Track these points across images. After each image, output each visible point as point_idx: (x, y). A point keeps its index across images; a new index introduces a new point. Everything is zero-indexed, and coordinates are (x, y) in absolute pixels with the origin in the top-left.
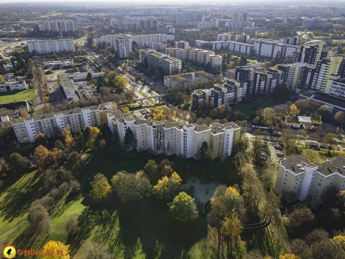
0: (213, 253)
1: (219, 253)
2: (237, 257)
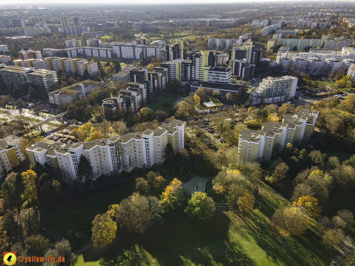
0: (246, 230)
1: (250, 228)
2: (263, 223)
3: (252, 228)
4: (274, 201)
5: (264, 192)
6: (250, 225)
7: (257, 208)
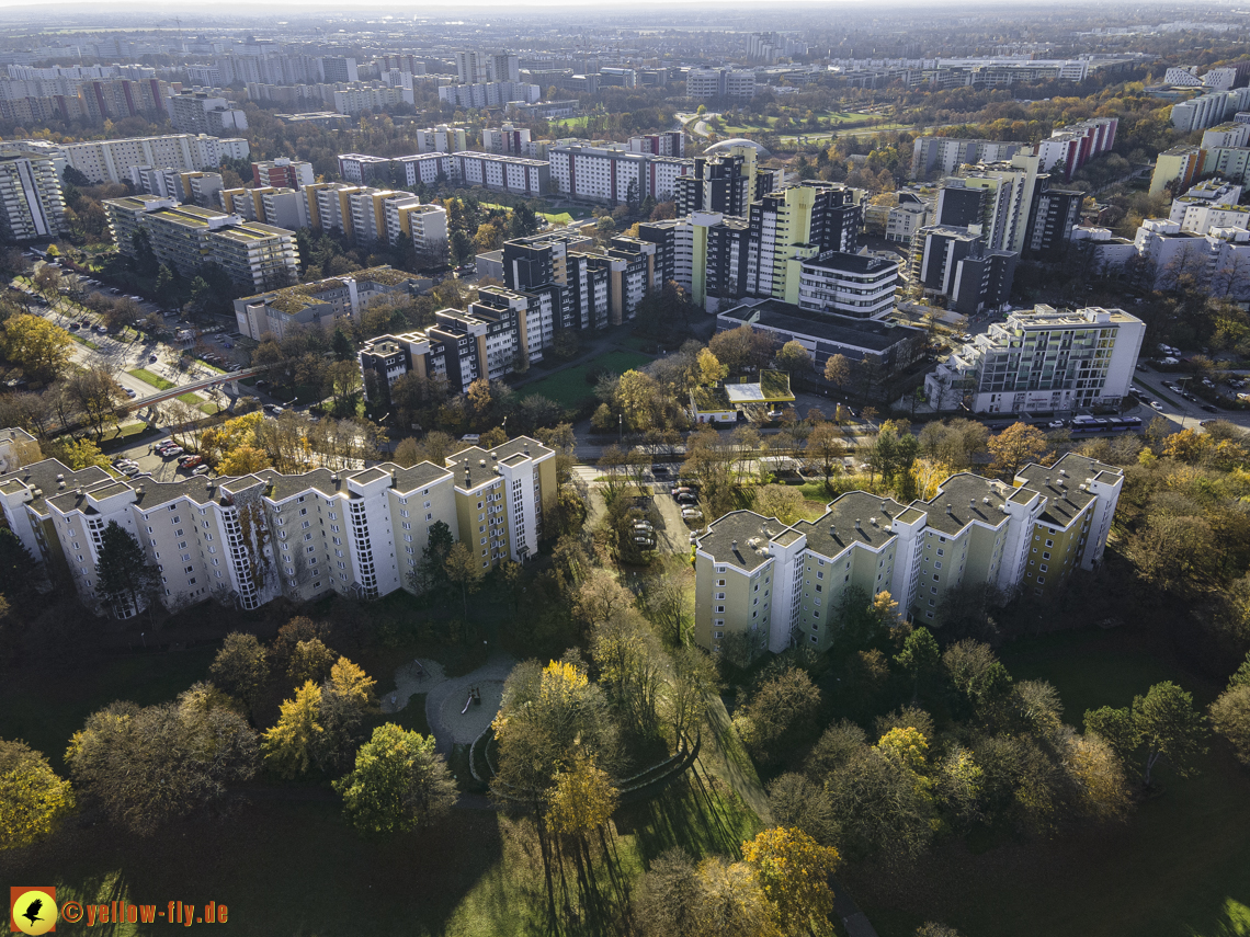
0: (532, 909)
1: (552, 905)
2: (614, 897)
3: (557, 907)
4: (723, 819)
5: (712, 772)
6: (557, 894)
7: (631, 833)
